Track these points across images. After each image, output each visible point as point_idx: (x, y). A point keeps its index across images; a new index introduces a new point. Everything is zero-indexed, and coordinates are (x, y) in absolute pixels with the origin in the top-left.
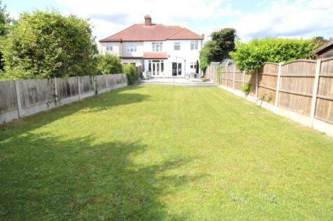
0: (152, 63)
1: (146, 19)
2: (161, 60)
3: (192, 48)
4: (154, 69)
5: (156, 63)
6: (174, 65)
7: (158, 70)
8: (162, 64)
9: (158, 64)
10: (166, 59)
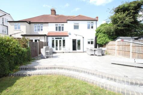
0: (55, 40)
1: (51, 10)
2: (62, 37)
3: (89, 28)
4: (57, 45)
5: (58, 40)
6: (74, 41)
7: (60, 46)
8: (64, 41)
9: (60, 41)
10: (68, 36)
